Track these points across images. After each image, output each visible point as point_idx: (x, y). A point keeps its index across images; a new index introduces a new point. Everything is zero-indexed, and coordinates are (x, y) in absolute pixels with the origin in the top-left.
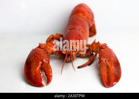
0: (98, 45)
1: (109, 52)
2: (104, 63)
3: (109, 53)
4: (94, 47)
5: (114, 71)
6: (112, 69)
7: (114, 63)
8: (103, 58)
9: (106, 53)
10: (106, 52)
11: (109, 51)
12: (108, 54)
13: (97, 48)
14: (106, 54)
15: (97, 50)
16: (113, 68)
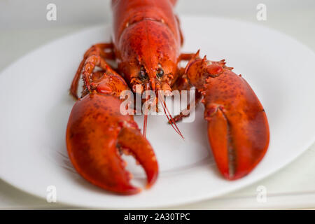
0: (202, 68)
1: (230, 81)
2: (217, 114)
3: (230, 84)
4: (192, 74)
5: (247, 132)
6: (242, 129)
7: (246, 111)
8: (215, 102)
9: (221, 87)
10: (223, 84)
11: (231, 78)
12: (227, 89)
13: (200, 75)
14: (222, 90)
15: (200, 80)
16: (243, 124)
